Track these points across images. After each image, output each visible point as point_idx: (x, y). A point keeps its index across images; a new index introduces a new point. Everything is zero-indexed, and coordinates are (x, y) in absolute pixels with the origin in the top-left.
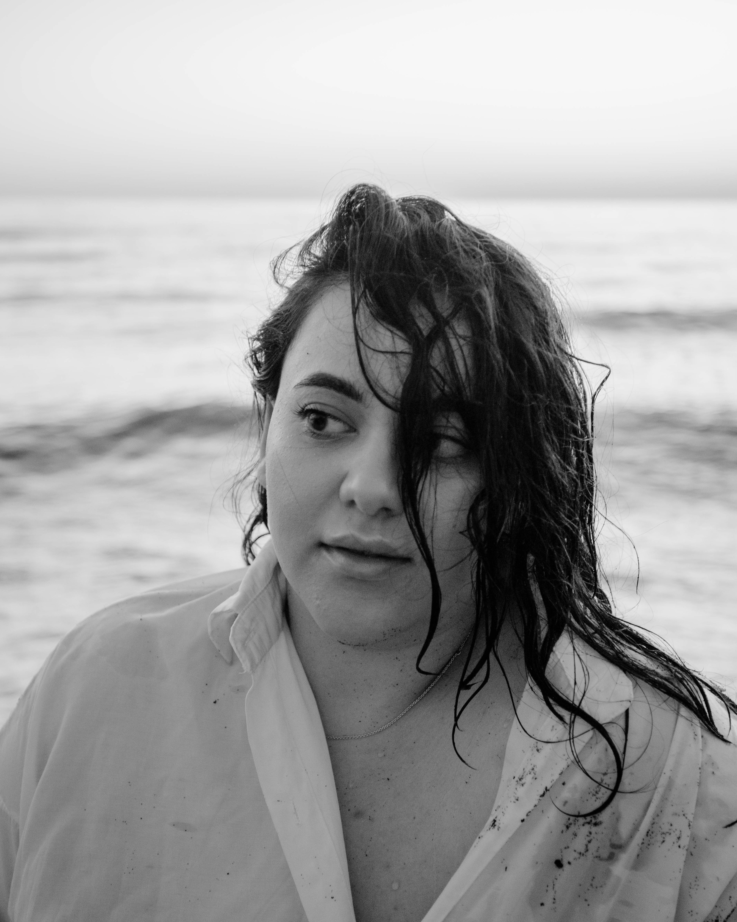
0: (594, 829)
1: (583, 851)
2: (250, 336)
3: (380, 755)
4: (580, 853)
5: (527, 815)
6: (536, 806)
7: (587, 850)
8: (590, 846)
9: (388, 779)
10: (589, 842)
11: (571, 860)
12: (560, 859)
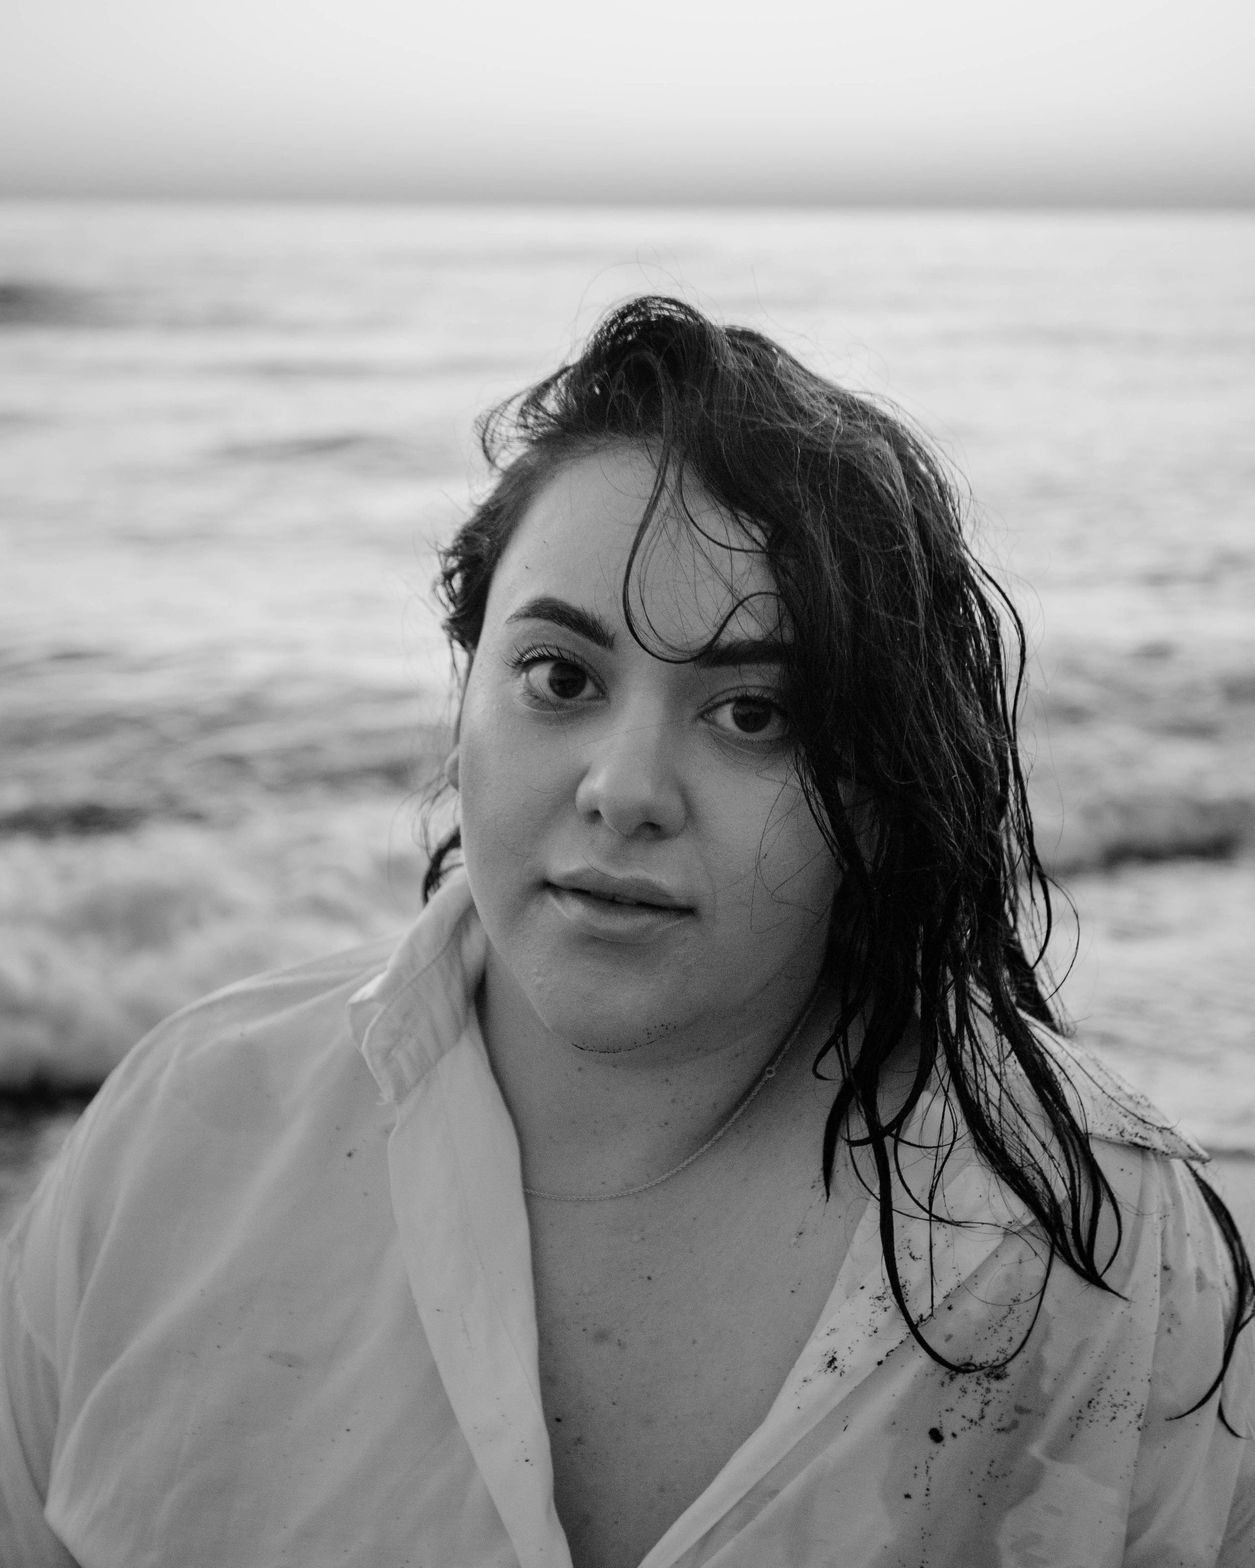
0: (995, 1385)
1: (975, 1416)
2: (441, 549)
3: (636, 1238)
4: (972, 1421)
5: (887, 1355)
6: (902, 1342)
7: (983, 1417)
8: (988, 1410)
9: (649, 1278)
10: (987, 1404)
11: (957, 1430)
12: (939, 1429)
